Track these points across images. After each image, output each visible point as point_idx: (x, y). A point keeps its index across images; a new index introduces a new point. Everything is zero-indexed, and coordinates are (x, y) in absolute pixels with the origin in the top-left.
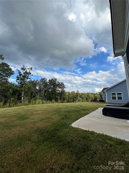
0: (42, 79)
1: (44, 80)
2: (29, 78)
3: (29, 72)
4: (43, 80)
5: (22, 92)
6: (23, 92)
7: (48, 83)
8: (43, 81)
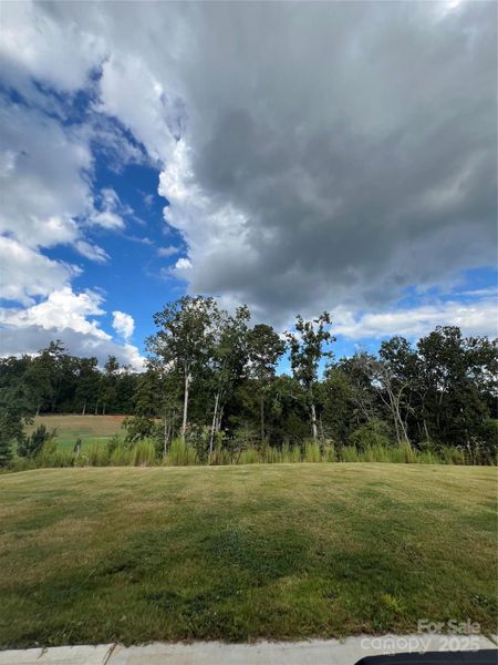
0: (388, 345)
1: (396, 347)
2: (325, 354)
3: (320, 332)
4: (393, 349)
5: (309, 406)
6: (313, 408)
7: (420, 357)
8: (391, 353)
